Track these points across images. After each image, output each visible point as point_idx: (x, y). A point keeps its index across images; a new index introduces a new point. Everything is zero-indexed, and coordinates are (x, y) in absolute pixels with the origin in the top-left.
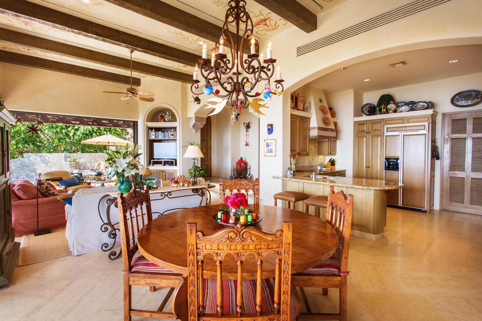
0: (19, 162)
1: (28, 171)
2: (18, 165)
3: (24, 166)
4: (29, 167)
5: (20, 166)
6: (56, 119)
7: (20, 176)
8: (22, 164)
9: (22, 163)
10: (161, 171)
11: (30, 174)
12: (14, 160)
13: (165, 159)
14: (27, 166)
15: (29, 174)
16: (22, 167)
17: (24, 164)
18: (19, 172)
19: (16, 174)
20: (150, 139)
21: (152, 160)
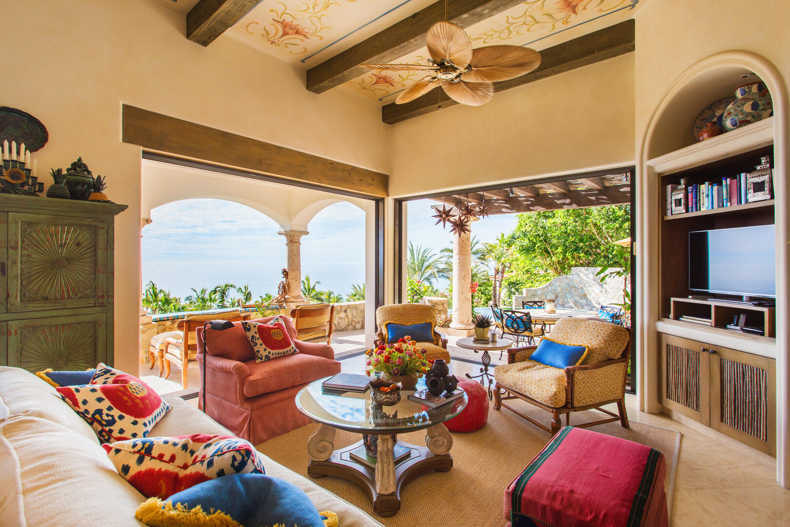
0: (565, 280)
1: (577, 296)
2: (565, 285)
3: (572, 287)
4: (577, 290)
5: (567, 287)
6: (530, 201)
7: (566, 303)
8: (569, 284)
9: (569, 282)
10: (707, 347)
11: (580, 301)
12: (560, 278)
13: (739, 298)
14: (575, 287)
15: (578, 302)
16: (569, 288)
17: (573, 285)
18: (566, 297)
19: (562, 300)
20: (669, 217)
21: (673, 299)
